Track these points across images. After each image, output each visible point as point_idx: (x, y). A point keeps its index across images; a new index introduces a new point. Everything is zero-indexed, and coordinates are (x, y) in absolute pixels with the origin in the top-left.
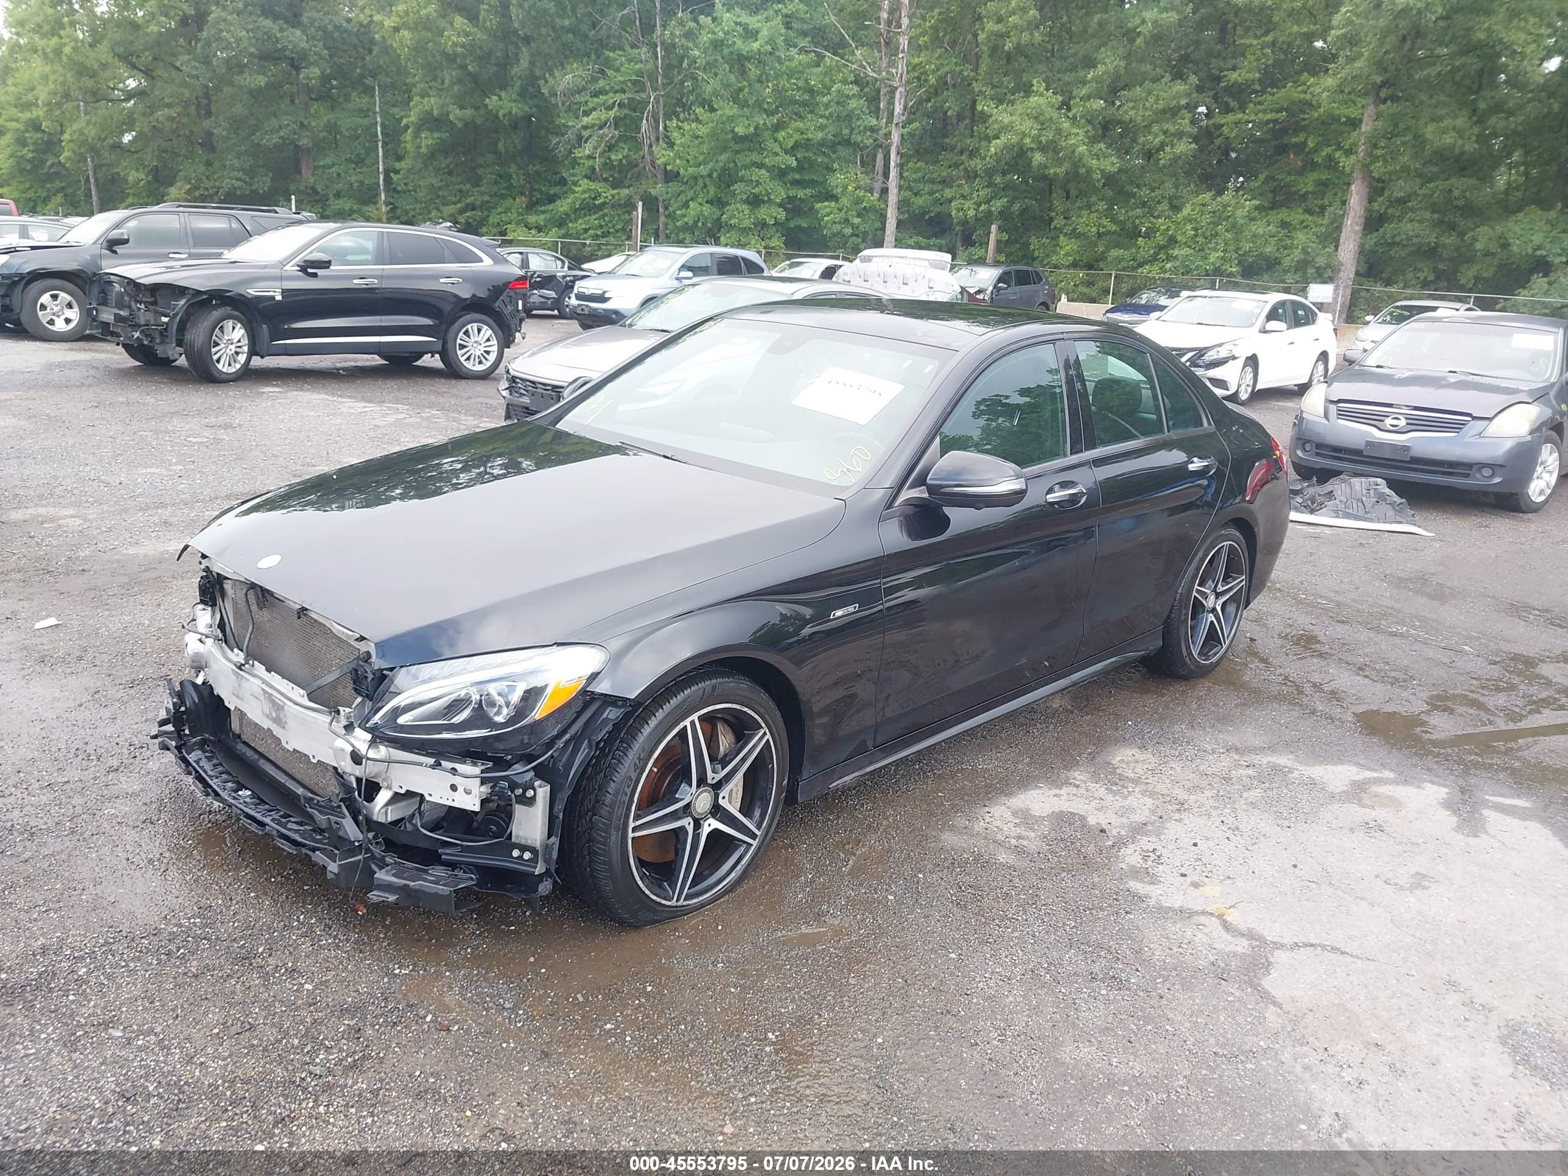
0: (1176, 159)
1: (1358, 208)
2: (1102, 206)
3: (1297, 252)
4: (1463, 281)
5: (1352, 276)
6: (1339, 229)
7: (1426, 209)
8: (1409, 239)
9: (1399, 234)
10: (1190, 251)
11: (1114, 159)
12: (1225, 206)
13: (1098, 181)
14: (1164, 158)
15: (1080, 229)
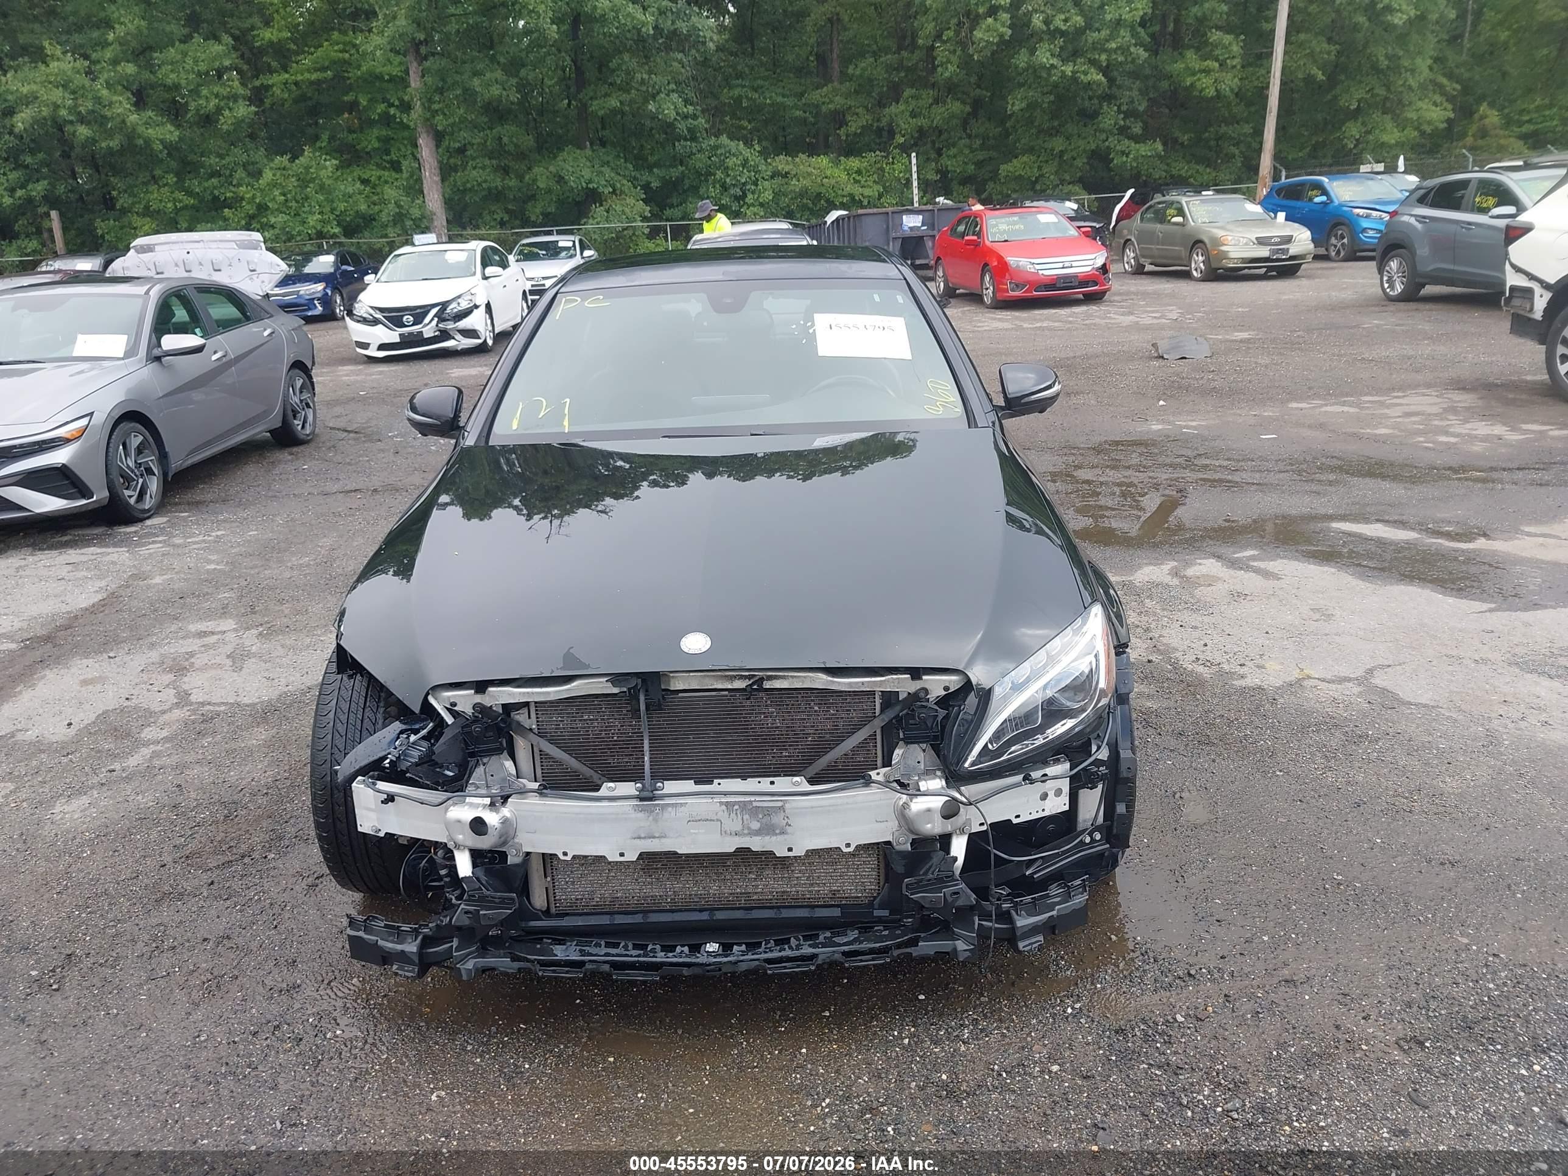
0: (239, 123)
1: (431, 160)
2: (171, 179)
3: (391, 206)
4: (533, 218)
5: (445, 223)
6: (420, 180)
7: (484, 156)
8: (479, 185)
9: (468, 181)
10: (286, 218)
11: (170, 127)
12: (307, 168)
13: (161, 151)
14: (226, 121)
15: (154, 206)
